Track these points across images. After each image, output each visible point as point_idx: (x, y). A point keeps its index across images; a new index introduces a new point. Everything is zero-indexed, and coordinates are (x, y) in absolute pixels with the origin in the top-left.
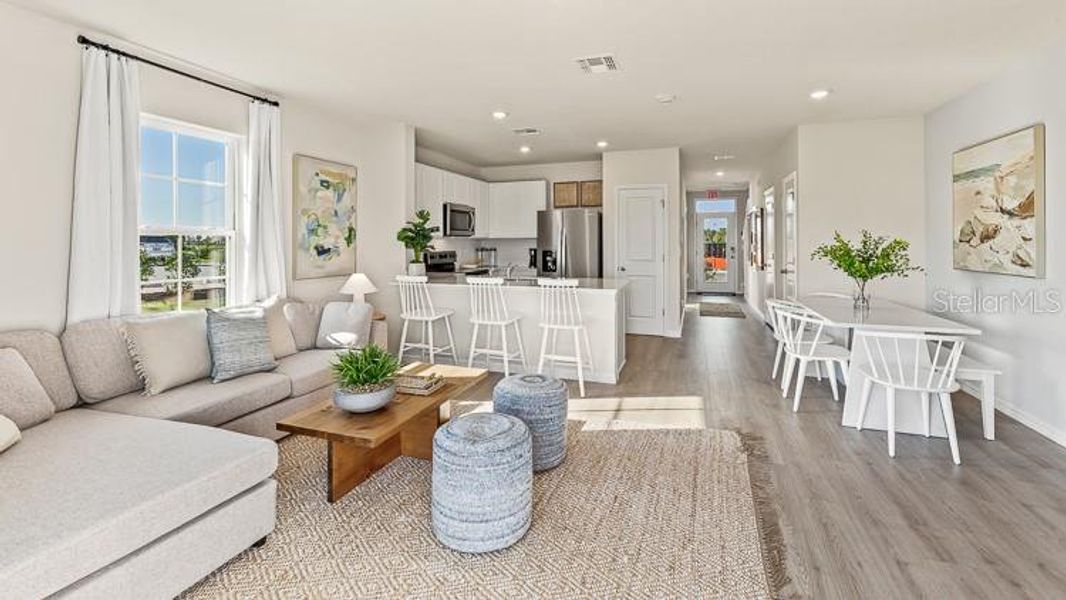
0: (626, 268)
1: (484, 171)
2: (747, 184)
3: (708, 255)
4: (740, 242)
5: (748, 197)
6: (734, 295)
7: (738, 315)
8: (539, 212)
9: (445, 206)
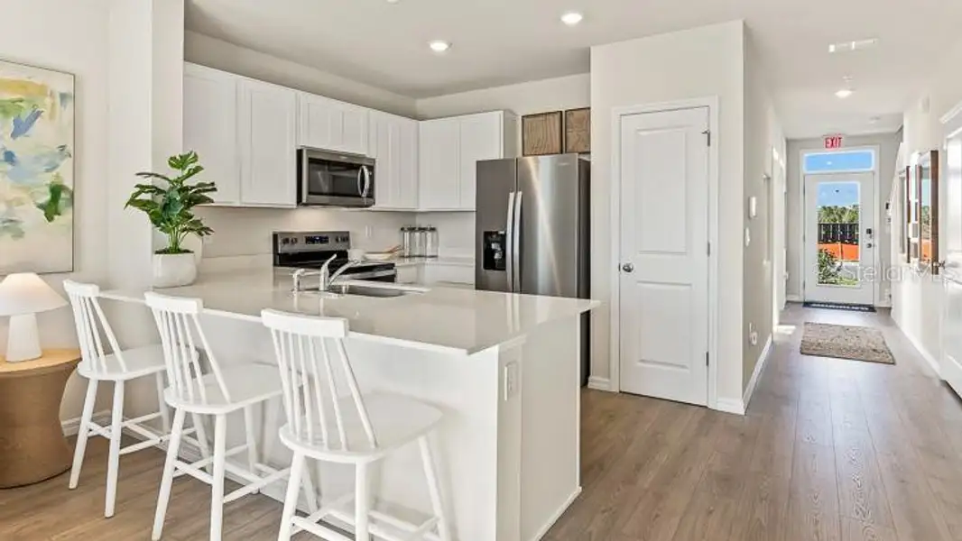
0: (635, 266)
1: (422, 104)
2: (900, 117)
3: (824, 239)
4: (886, 221)
5: (902, 140)
6: (871, 309)
7: (879, 355)
8: (481, 165)
9: (300, 153)
